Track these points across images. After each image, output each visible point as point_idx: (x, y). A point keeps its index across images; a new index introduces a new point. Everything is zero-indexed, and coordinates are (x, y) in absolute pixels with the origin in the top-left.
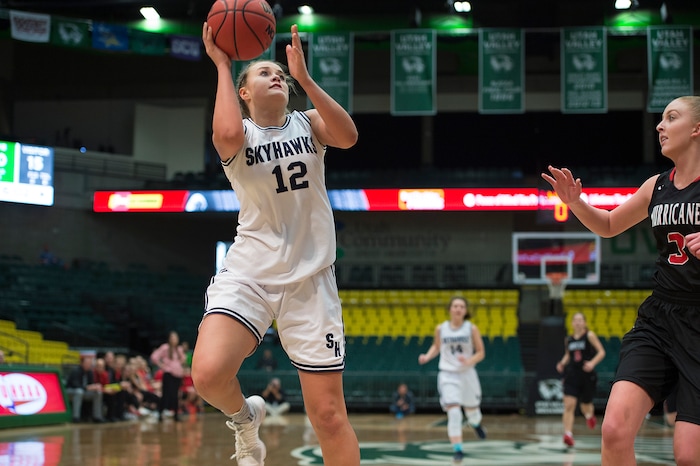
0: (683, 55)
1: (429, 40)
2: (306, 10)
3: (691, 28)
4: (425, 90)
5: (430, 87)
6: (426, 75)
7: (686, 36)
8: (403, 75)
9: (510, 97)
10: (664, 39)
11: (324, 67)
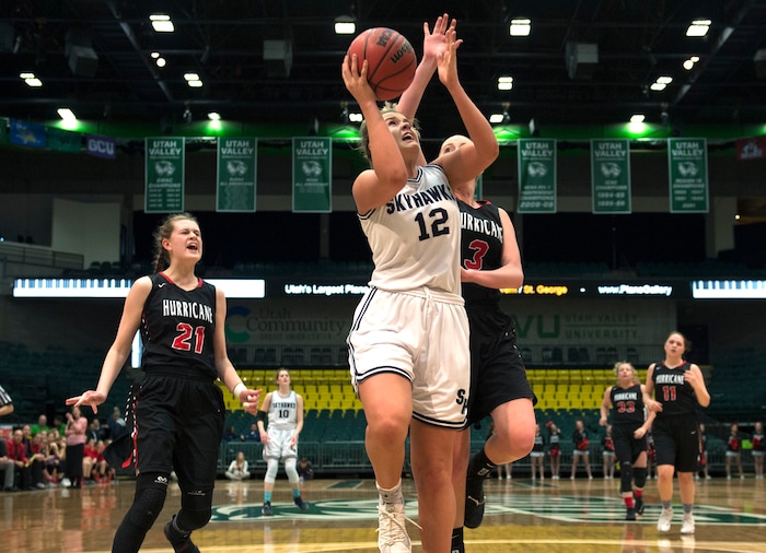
0: (548, 164)
1: (326, 146)
2: (214, 116)
3: (556, 141)
4: (323, 191)
5: (327, 188)
6: (323, 177)
7: (551, 148)
8: (303, 177)
10: (532, 149)
11: (231, 169)
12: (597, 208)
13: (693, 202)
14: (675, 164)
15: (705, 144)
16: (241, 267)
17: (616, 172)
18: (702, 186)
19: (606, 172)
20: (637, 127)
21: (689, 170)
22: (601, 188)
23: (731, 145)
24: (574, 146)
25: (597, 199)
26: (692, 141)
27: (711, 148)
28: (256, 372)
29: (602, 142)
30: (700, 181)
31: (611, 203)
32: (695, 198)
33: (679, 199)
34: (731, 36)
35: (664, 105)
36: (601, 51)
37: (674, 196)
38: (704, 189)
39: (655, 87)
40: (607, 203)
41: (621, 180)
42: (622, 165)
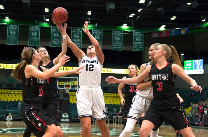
0: (100, 36)
1: (39, 28)
2: (7, 18)
3: (102, 29)
4: (37, 40)
5: (38, 39)
6: (37, 36)
7: (101, 31)
8: (32, 36)
9: (58, 43)
10: (96, 32)
11: (11, 33)
12: (113, 49)
13: (139, 48)
14: (135, 38)
15: (143, 32)
16: (13, 60)
17: (119, 39)
18: (142, 44)
19: (116, 39)
20: (125, 27)
21: (138, 40)
22: (114, 43)
23: (150, 33)
24: (107, 31)
25: (113, 46)
26: (139, 32)
27: (145, 34)
28: (16, 90)
29: (115, 31)
30: (141, 42)
31: (117, 48)
32: (140, 47)
33: (135, 47)
34: (151, 4)
35: (132, 21)
36: (116, 5)
37: (134, 46)
38: (142, 45)
39: (130, 16)
40: (116, 47)
41: (120, 41)
42: (120, 37)
